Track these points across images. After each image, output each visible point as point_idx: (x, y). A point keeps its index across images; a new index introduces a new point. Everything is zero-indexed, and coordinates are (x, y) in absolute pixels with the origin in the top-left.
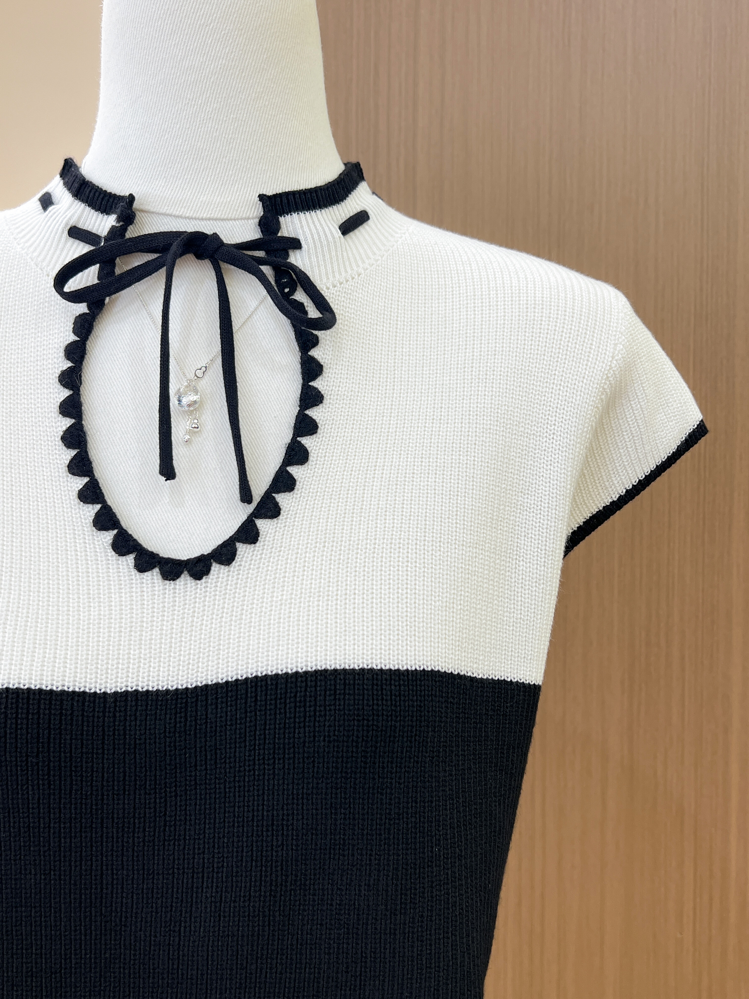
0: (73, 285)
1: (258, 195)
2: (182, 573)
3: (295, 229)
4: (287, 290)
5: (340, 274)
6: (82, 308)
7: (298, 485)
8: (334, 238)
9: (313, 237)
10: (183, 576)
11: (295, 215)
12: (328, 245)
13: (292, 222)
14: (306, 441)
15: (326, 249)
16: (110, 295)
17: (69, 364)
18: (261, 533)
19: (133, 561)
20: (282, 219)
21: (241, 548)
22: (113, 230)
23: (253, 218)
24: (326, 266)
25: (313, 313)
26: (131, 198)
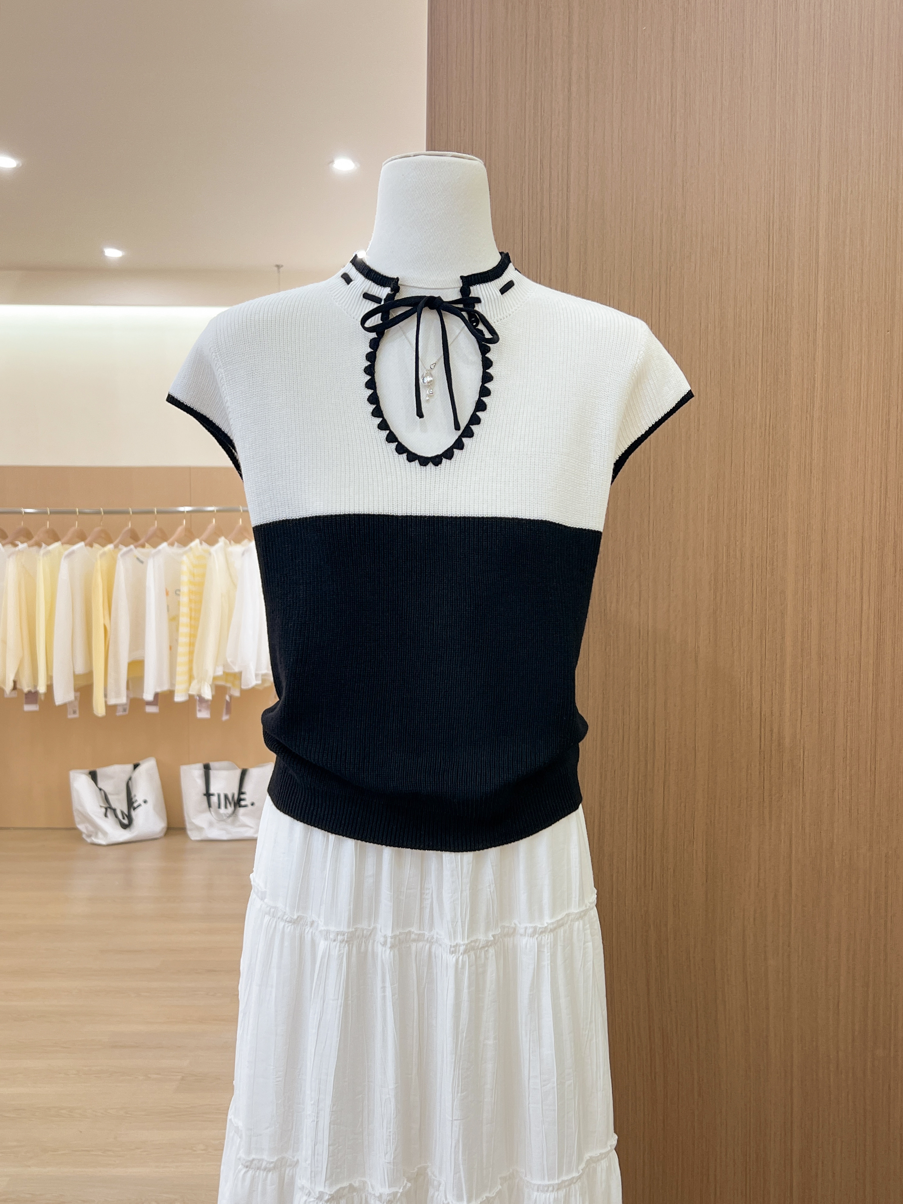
0: (368, 324)
1: (459, 276)
2: (429, 463)
3: (478, 293)
4: (474, 324)
5: (501, 315)
6: (373, 335)
7: (482, 422)
8: (497, 296)
9: (487, 297)
10: (429, 464)
11: (478, 286)
12: (495, 300)
13: (477, 289)
14: (485, 399)
15: (493, 302)
16: (387, 329)
17: (369, 363)
18: (465, 445)
19: (406, 457)
20: (471, 288)
21: (456, 451)
22: (388, 295)
23: (457, 288)
24: (493, 311)
25: (488, 335)
26: (398, 279)
